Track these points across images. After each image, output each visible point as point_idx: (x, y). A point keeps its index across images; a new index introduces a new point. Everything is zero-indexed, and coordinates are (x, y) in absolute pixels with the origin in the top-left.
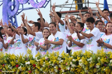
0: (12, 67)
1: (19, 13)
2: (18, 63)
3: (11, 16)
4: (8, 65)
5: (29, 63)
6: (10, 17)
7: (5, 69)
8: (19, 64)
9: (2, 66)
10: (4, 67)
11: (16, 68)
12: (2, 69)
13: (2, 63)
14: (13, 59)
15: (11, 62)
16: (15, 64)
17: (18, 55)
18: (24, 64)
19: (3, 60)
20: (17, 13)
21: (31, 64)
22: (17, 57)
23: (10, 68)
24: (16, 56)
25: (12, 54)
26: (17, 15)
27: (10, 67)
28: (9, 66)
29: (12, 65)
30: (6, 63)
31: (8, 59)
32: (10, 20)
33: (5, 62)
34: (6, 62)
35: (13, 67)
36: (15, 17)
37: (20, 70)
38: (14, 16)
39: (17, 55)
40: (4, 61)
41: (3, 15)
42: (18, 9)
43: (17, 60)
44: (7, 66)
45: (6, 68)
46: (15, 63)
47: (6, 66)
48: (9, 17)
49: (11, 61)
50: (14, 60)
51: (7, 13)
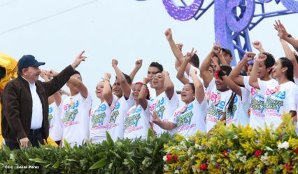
0: (245, 157)
1: (255, 25)
2: (260, 147)
3: (235, 33)
4: (236, 153)
5: (285, 145)
6: (233, 33)
7: (230, 161)
8: (262, 149)
9: (222, 155)
10: (227, 158)
11: (255, 159)
12: (223, 162)
13: (221, 148)
14: (249, 137)
15: (243, 145)
16: (252, 150)
17: (260, 129)
18: (275, 147)
19: (224, 141)
20: (251, 25)
21: (290, 149)
22: (258, 133)
23: (241, 159)
24: (255, 130)
25: (245, 126)
26: (250, 29)
27: (242, 156)
28: (239, 153)
29: (246, 152)
30: (230, 148)
31: (236, 137)
32: (234, 42)
33: (230, 146)
34: (230, 144)
35: (249, 156)
36: (245, 36)
37: (265, 162)
38: (242, 32)
39: (258, 127)
40: (226, 142)
41: (216, 29)
42: (253, 16)
43: (257, 139)
44: (233, 154)
45: (232, 160)
46: (253, 148)
47: (230, 155)
48: (231, 34)
49: (244, 142)
50: (252, 139)
51: (226, 24)
